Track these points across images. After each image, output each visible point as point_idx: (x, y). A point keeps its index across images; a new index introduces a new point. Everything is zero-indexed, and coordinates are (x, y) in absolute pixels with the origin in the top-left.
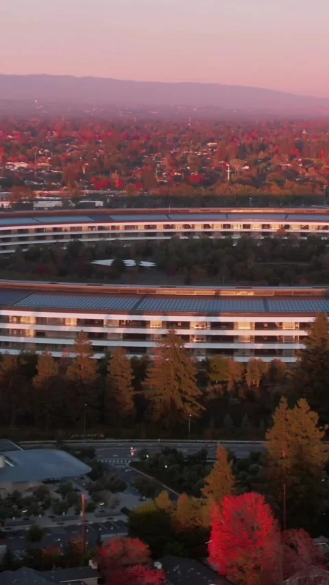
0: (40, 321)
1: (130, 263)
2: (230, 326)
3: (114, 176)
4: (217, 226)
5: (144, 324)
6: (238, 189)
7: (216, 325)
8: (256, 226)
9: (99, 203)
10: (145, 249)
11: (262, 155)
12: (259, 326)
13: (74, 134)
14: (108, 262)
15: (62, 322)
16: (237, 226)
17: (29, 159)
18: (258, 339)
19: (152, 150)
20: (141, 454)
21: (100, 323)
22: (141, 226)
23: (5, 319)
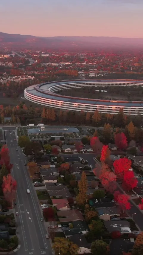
1: (102, 91)
10: (106, 88)
14: (98, 91)
17: (92, 62)
18: (116, 110)
20: (89, 129)
23: (73, 104)
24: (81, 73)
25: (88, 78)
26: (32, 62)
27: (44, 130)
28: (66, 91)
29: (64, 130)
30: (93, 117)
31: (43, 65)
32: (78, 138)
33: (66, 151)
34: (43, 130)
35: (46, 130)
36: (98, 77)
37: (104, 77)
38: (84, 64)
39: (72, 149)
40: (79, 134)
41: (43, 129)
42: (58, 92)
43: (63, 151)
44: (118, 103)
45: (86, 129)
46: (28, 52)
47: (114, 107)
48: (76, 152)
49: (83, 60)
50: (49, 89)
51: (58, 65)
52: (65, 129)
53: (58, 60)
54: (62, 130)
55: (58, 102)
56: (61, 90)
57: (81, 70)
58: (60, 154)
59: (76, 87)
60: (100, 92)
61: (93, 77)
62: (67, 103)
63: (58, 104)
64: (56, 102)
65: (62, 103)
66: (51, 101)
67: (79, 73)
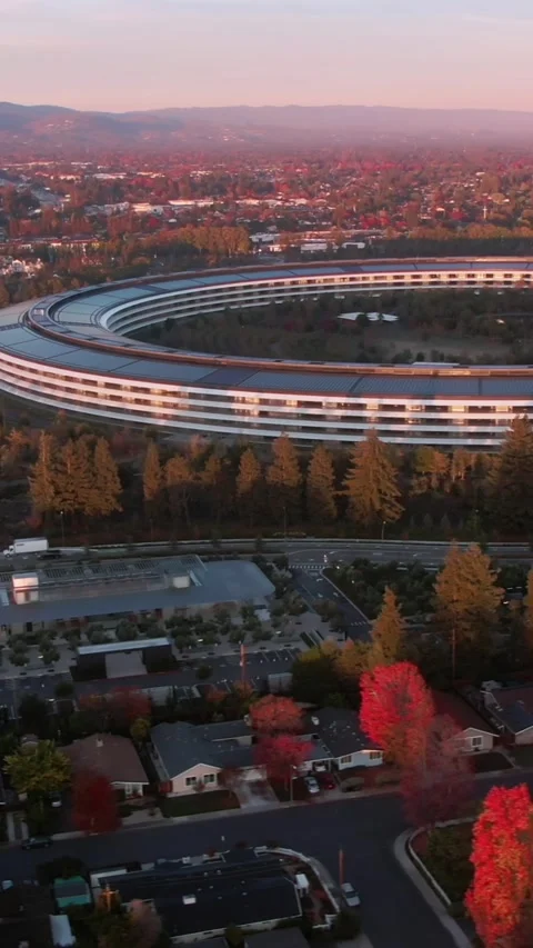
0: (264, 402)
1: (373, 316)
2: (445, 409)
3: (382, 213)
4: (462, 276)
5: (361, 407)
6: (490, 231)
7: (430, 409)
8: (499, 276)
9: (361, 245)
10: (390, 301)
11: (524, 186)
12: (472, 409)
13: (356, 165)
14: (352, 316)
15: (283, 403)
16: (480, 276)
17: (310, 196)
19: (424, 183)
20: (332, 563)
21: (318, 405)
22: (389, 277)
23: (231, 399)
24: (266, 237)
25: (296, 259)
26: (47, 203)
27: (34, 597)
28: (192, 323)
29: (174, 590)
30: (354, 483)
31: (91, 211)
32: (270, 647)
33: (180, 786)
34: (27, 597)
35: (47, 597)
36: (342, 253)
37: (367, 253)
38: (274, 203)
39: (230, 768)
40: (276, 613)
41: (27, 592)
42: (150, 335)
43: (157, 793)
44: (480, 378)
45: (317, 556)
47: (458, 409)
48: (257, 787)
49: (270, 190)
51: (160, 209)
53: (163, 192)
54: (157, 587)
55: (147, 391)
56: (170, 323)
57: (262, 228)
58: (137, 818)
59: (240, 303)
60: (363, 321)
61: (318, 255)
62: (193, 396)
63: (146, 402)
64: (135, 389)
65: (165, 393)
66: (108, 385)
67: (254, 238)
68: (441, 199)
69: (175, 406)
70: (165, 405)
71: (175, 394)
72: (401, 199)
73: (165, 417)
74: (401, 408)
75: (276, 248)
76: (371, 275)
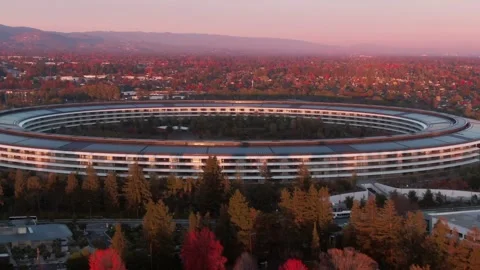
0: (95, 157)
1: (176, 128)
2: (189, 160)
3: (200, 84)
4: (228, 110)
5: (146, 160)
7: (182, 160)
8: (247, 110)
9: (182, 97)
10: (186, 121)
12: (203, 161)
13: (195, 63)
14: (164, 127)
15: (105, 158)
16: (238, 110)
17: (164, 75)
19: (228, 71)
21: (124, 159)
22: (190, 109)
23: (78, 156)
24: (131, 93)
25: (144, 101)
31: (37, 79)
38: (141, 78)
46: (12, 59)
49: (143, 72)
50: (21, 124)
51: (77, 79)
52: (22, 231)
53: (82, 71)
54: (9, 233)
55: (33, 153)
57: (132, 89)
59: (105, 121)
60: (169, 130)
62: (58, 155)
63: (33, 159)
64: (27, 152)
65: (43, 154)
66: (13, 151)
67: (125, 93)
68: (234, 79)
69: (48, 161)
70: (43, 160)
71: (48, 154)
72: (213, 78)
73: (43, 166)
74: (167, 160)
75: (136, 98)
76: (179, 108)
